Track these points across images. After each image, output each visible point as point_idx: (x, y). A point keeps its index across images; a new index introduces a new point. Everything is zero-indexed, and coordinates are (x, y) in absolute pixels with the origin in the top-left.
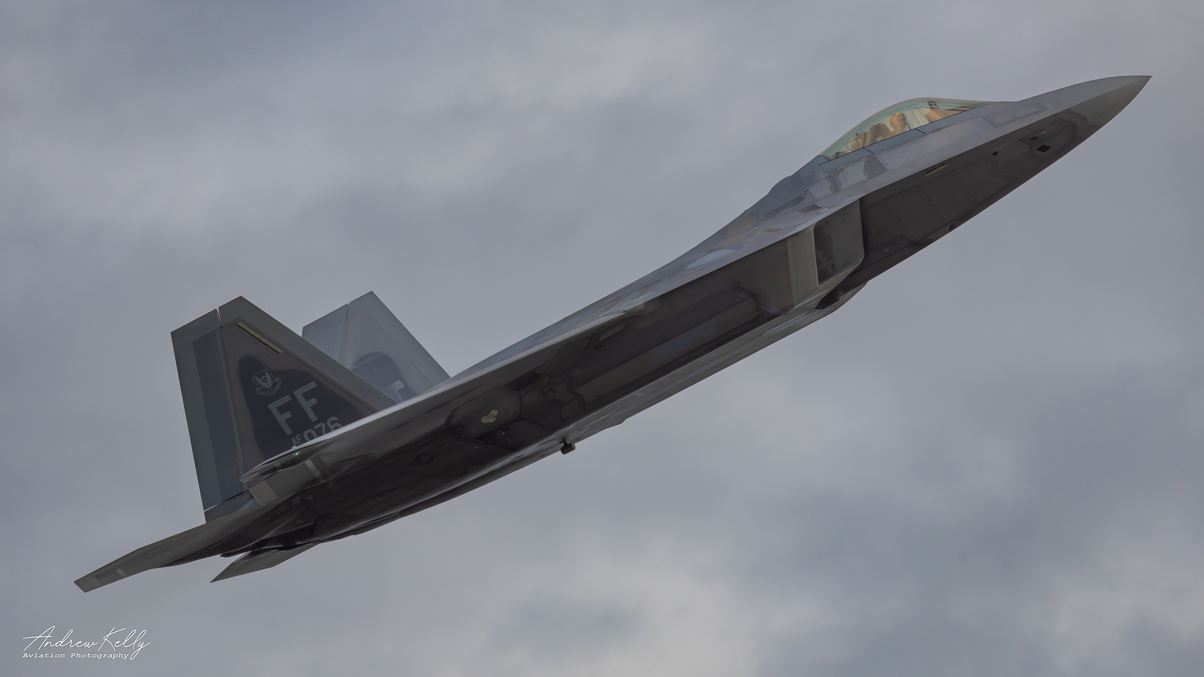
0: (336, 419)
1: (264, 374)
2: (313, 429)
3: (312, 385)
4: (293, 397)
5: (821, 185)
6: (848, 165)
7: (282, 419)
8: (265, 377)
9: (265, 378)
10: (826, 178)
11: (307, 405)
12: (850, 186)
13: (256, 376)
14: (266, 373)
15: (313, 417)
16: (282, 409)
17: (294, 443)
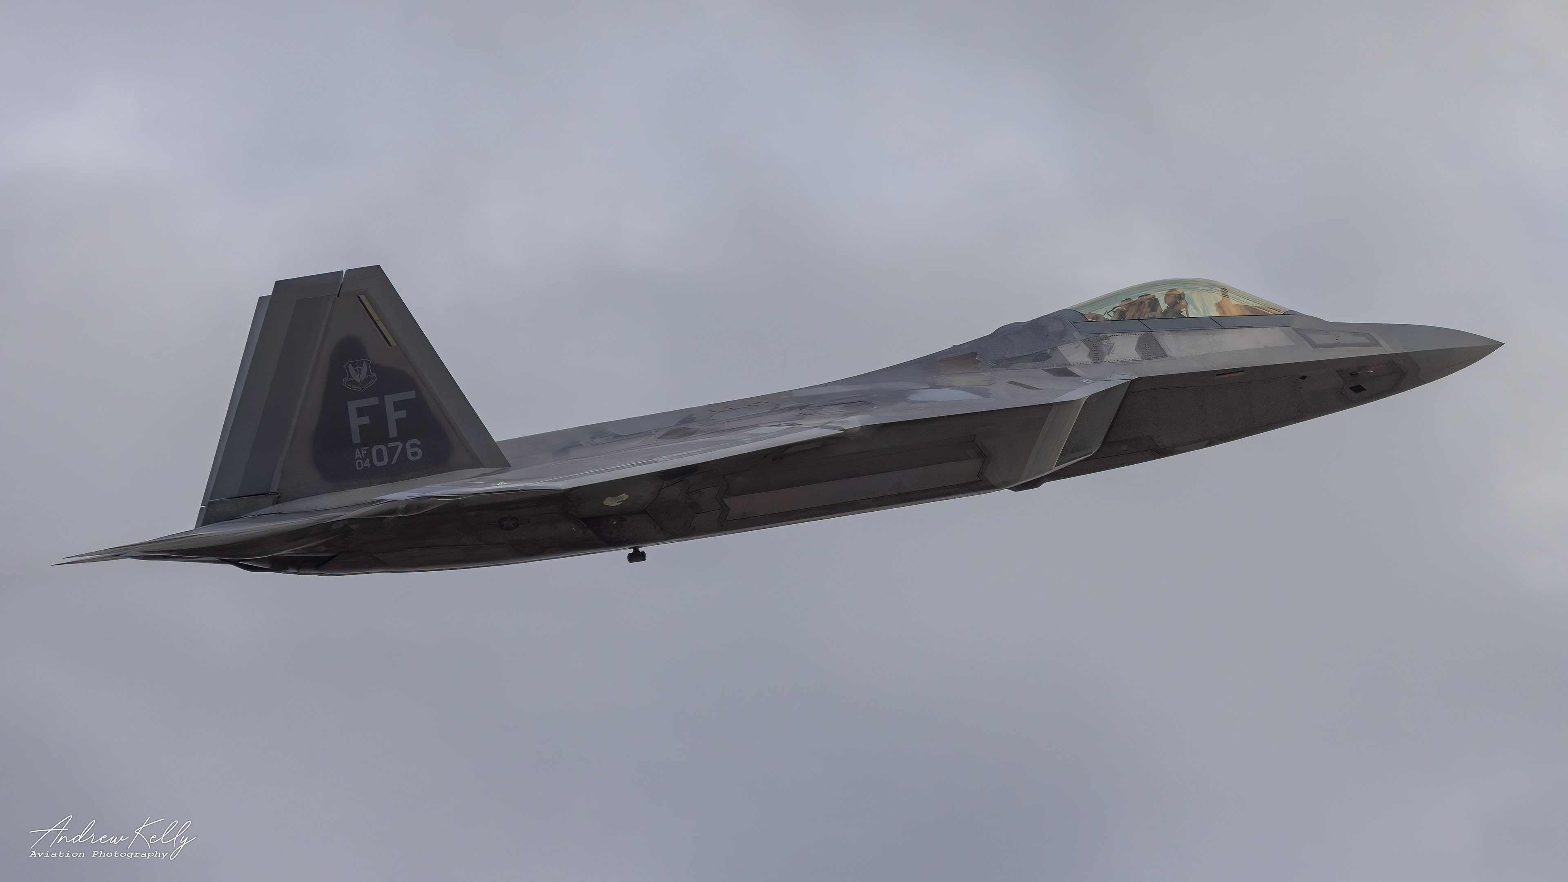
0: (419, 443)
1: (361, 364)
2: (387, 446)
3: (411, 395)
4: (382, 401)
5: (1076, 347)
6: (1115, 334)
7: (356, 422)
8: (361, 368)
9: (360, 370)
10: (1083, 341)
11: (393, 416)
12: (1113, 361)
13: (352, 363)
14: (365, 364)
15: (393, 432)
16: (361, 412)
17: (356, 454)
